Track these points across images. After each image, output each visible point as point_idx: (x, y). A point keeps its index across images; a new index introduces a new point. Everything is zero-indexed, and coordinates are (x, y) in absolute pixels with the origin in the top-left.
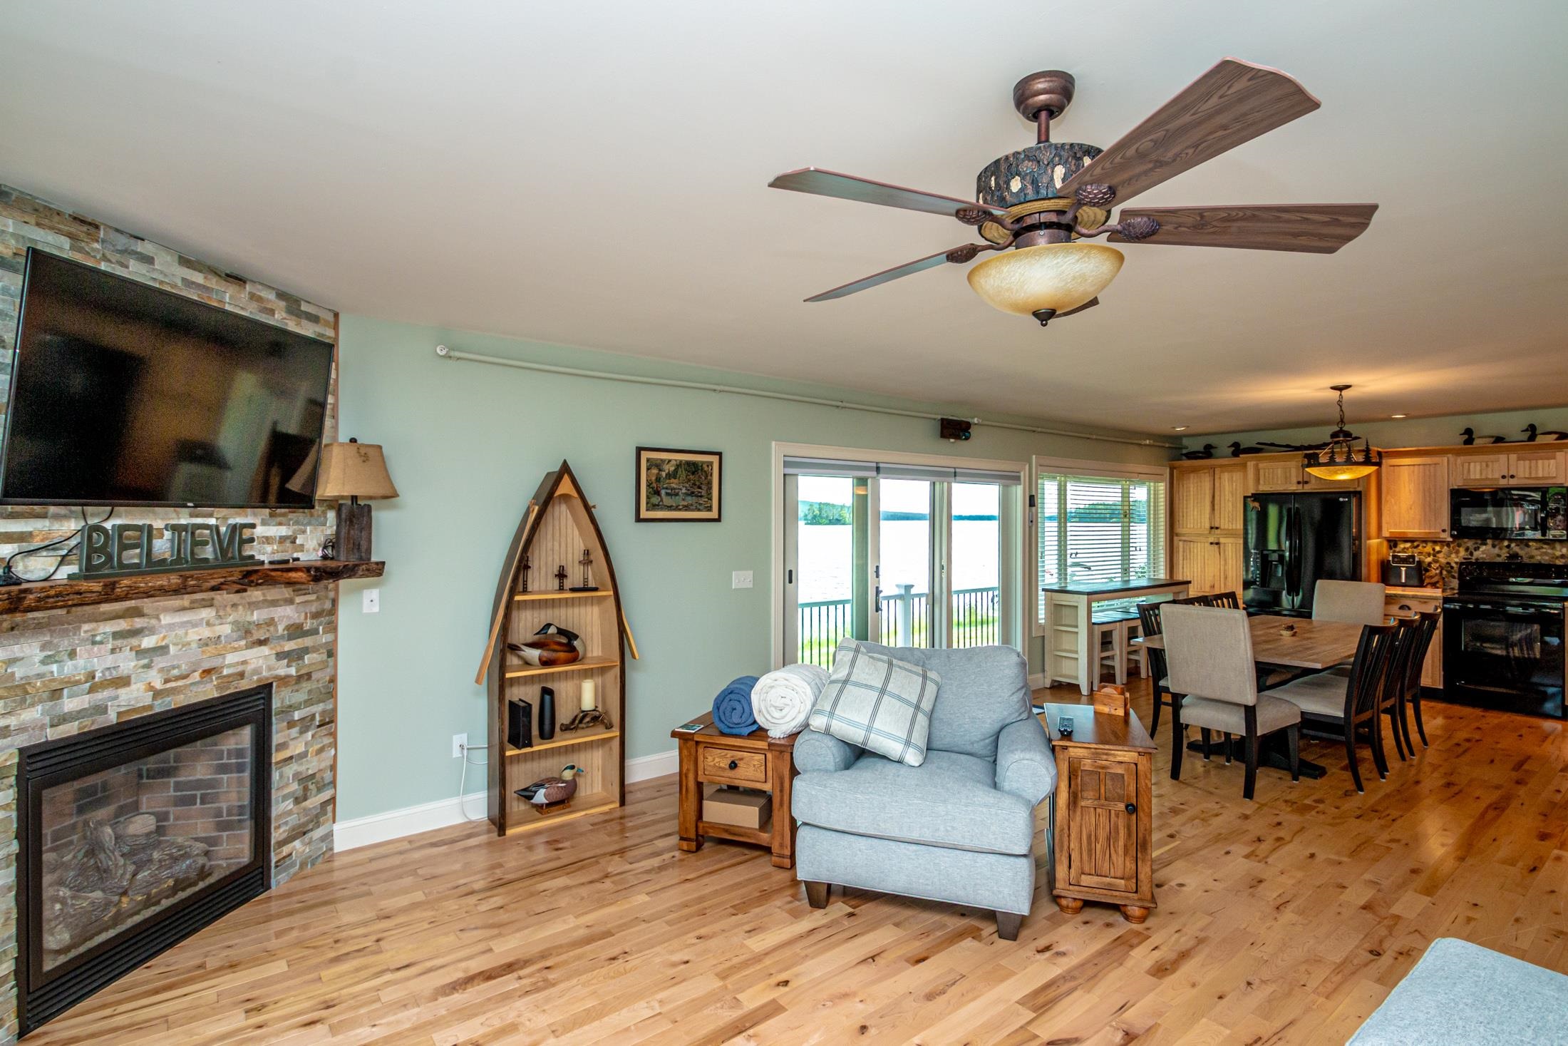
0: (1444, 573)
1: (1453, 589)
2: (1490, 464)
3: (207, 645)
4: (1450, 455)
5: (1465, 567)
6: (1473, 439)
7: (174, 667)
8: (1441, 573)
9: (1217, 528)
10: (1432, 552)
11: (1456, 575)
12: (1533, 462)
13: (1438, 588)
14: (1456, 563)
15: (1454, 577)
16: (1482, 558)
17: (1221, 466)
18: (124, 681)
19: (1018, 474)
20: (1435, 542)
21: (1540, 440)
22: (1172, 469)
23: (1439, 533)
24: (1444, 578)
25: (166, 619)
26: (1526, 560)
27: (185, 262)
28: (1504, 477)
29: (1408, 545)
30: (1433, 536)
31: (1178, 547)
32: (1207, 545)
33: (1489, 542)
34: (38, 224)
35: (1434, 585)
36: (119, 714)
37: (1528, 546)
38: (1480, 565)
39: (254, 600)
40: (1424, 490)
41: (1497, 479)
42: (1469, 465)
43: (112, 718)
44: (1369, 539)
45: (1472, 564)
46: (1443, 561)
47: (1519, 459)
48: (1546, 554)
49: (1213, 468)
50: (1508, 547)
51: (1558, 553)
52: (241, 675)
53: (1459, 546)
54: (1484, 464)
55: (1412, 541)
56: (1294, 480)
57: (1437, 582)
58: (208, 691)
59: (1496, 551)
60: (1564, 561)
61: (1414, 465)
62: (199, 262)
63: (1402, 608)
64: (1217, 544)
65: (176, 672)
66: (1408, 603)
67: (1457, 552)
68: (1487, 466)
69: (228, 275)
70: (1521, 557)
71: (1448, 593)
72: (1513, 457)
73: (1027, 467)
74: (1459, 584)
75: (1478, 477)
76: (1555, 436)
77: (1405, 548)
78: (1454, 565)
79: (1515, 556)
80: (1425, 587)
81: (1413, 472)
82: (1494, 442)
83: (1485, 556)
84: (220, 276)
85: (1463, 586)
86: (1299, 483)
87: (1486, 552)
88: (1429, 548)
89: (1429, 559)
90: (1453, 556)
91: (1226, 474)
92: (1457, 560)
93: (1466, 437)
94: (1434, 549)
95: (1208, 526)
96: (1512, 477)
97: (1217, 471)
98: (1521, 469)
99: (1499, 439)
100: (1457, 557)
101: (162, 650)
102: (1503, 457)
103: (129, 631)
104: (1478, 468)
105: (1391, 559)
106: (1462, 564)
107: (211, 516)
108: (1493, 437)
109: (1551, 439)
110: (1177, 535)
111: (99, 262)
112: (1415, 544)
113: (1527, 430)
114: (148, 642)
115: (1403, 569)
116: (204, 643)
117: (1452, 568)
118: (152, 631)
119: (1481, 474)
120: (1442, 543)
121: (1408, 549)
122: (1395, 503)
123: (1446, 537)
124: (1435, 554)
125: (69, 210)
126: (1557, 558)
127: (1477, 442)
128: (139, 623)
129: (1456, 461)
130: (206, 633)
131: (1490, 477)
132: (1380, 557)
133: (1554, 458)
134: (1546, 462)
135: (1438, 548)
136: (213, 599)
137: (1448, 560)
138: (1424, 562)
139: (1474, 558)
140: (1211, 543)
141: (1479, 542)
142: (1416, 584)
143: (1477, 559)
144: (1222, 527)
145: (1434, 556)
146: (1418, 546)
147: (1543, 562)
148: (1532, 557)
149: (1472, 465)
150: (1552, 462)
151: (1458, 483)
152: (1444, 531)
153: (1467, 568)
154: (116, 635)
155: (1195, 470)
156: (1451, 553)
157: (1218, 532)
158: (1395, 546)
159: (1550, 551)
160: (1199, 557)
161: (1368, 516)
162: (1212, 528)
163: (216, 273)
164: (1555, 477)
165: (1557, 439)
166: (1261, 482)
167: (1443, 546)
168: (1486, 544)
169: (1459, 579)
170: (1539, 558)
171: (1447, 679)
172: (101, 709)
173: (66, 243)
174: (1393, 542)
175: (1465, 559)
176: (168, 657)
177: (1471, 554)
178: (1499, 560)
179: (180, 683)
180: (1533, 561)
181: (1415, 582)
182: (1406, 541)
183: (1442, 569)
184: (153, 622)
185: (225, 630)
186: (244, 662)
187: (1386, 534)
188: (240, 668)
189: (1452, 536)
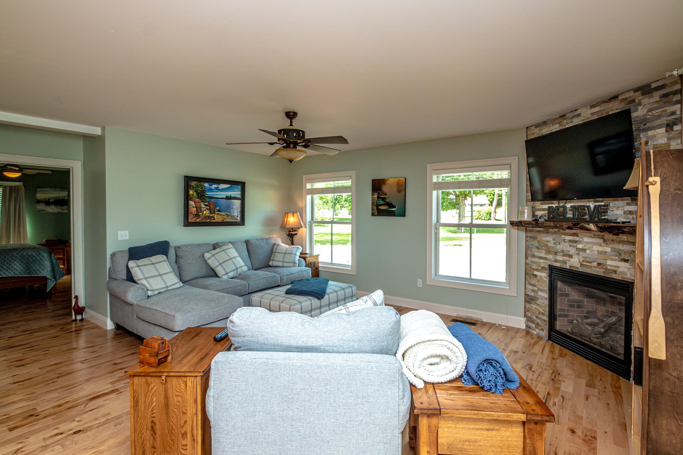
3: (601, 254)
7: (587, 258)
18: (571, 256)
25: (586, 239)
27: (593, 106)
34: (552, 125)
36: (570, 266)
39: (623, 240)
43: (567, 267)
52: (615, 272)
58: (599, 272)
62: (598, 103)
65: (588, 259)
69: (609, 99)
84: (607, 102)
101: (584, 250)
103: (573, 240)
107: (602, 201)
111: (566, 126)
114: (580, 246)
116: (600, 253)
118: (581, 242)
125: (558, 116)
128: (577, 239)
130: (600, 249)
136: (604, 236)
154: (570, 241)
163: (605, 102)
172: (565, 262)
173: (558, 126)
176: (585, 253)
179: (588, 264)
184: (581, 239)
185: (608, 249)
186: (618, 267)
188: (615, 269)
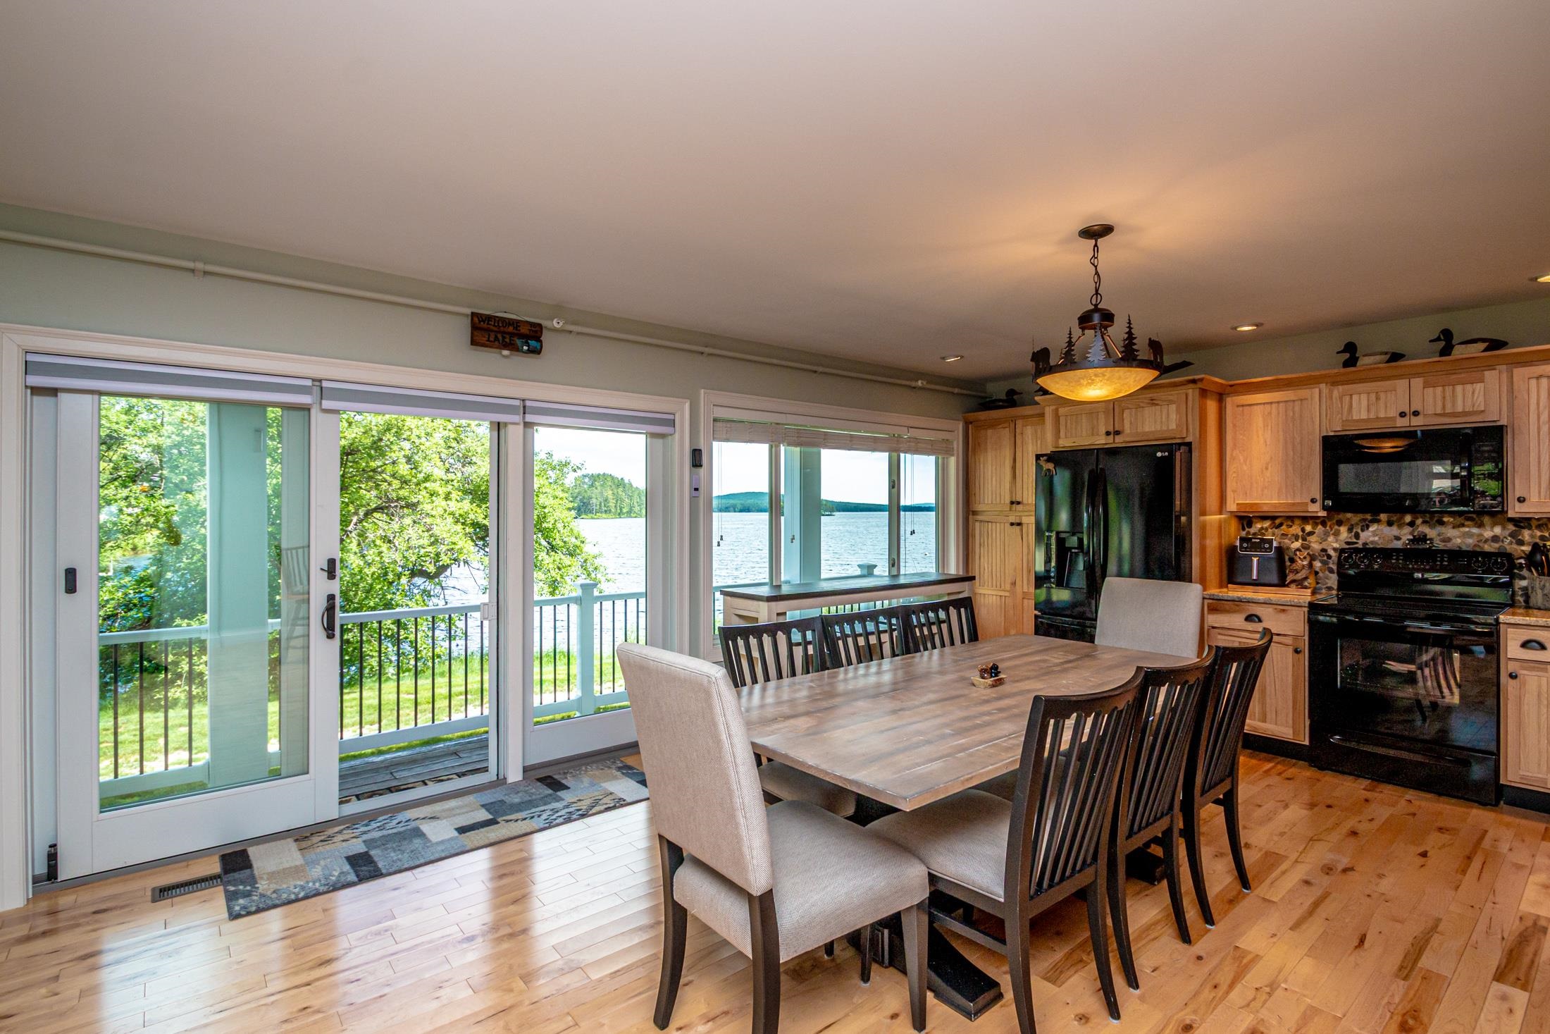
0: (1317, 564)
1: (1330, 588)
2: (1382, 395)
4: (1323, 386)
5: (1346, 554)
6: (1357, 359)
8: (1311, 565)
9: (1019, 503)
10: (1300, 534)
11: (1335, 567)
12: (1449, 389)
13: (1306, 588)
14: (1335, 549)
15: (1331, 571)
16: (1372, 542)
17: (1024, 417)
19: (671, 417)
20: (1305, 519)
21: (1459, 352)
22: (967, 423)
23: (1306, 504)
24: (1317, 573)
26: (1439, 545)
28: (1402, 415)
29: (1267, 524)
30: (1299, 509)
31: (974, 529)
32: (1008, 525)
33: (1383, 517)
35: (1300, 584)
37: (1441, 523)
38: (1370, 552)
40: (1286, 442)
41: (1393, 419)
42: (1351, 398)
44: (1203, 513)
45: (1357, 551)
46: (1316, 547)
47: (1426, 385)
48: (1471, 535)
49: (1014, 420)
50: (1412, 524)
51: (1488, 534)
53: (1340, 523)
54: (1373, 396)
55: (1273, 518)
56: (1103, 430)
57: (1306, 578)
59: (1394, 531)
60: (1497, 545)
61: (1271, 403)
63: (1249, 618)
64: (1019, 524)
66: (1258, 610)
67: (1337, 534)
68: (1378, 398)
70: (1431, 540)
71: (1321, 598)
72: (1417, 383)
73: (687, 406)
74: (1339, 582)
75: (1364, 416)
76: (1483, 346)
77: (1262, 528)
78: (1332, 553)
79: (1423, 538)
80: (1287, 586)
81: (1270, 413)
82: (1388, 361)
83: (1376, 538)
85: (1345, 583)
86: (1108, 433)
87: (1378, 534)
88: (1296, 529)
89: (1297, 545)
90: (1331, 539)
91: (1029, 427)
92: (1336, 545)
93: (1347, 356)
94: (1303, 530)
95: (1008, 501)
96: (1416, 413)
97: (1019, 423)
98: (1430, 400)
99: (1395, 357)
100: (1338, 539)
102: (1402, 384)
104: (1364, 403)
105: (1238, 544)
106: (1342, 551)
108: (1386, 353)
109: (1476, 350)
110: (975, 513)
112: (1278, 522)
113: (1438, 339)
115: (1255, 560)
117: (1329, 557)
119: (1368, 411)
120: (1314, 520)
121: (1266, 529)
122: (1245, 461)
123: (1316, 509)
124: (1306, 536)
126: (1486, 541)
127: (1364, 361)
129: (1331, 392)
131: (1382, 415)
132: (1225, 542)
133: (1482, 381)
134: (1469, 387)
135: (1308, 528)
137: (1324, 546)
138: (1288, 548)
139: (1360, 542)
140: (1012, 524)
141: (1369, 517)
142: (1275, 581)
143: (1365, 544)
144: (1025, 501)
145: (1304, 539)
146: (1281, 525)
147: (1464, 548)
148: (1449, 540)
149: (1355, 397)
150: (1479, 386)
151: (1336, 427)
152: (1313, 501)
153: (1350, 556)
155: (994, 424)
156: (1327, 534)
157: (1020, 507)
158: (1250, 525)
159: (1475, 530)
160: (998, 543)
161: (1203, 478)
162: (1012, 503)
164: (1482, 411)
165: (1486, 350)
166: (1062, 434)
167: (1316, 524)
168: (1378, 521)
169: (1339, 574)
170: (1459, 541)
171: (1317, 730)
174: (1245, 520)
175: (1348, 543)
177: (1357, 536)
178: (1398, 544)
180: (1449, 546)
181: (1274, 578)
182: (1264, 518)
183: (1313, 558)
187: (1231, 506)
189: (1324, 508)
